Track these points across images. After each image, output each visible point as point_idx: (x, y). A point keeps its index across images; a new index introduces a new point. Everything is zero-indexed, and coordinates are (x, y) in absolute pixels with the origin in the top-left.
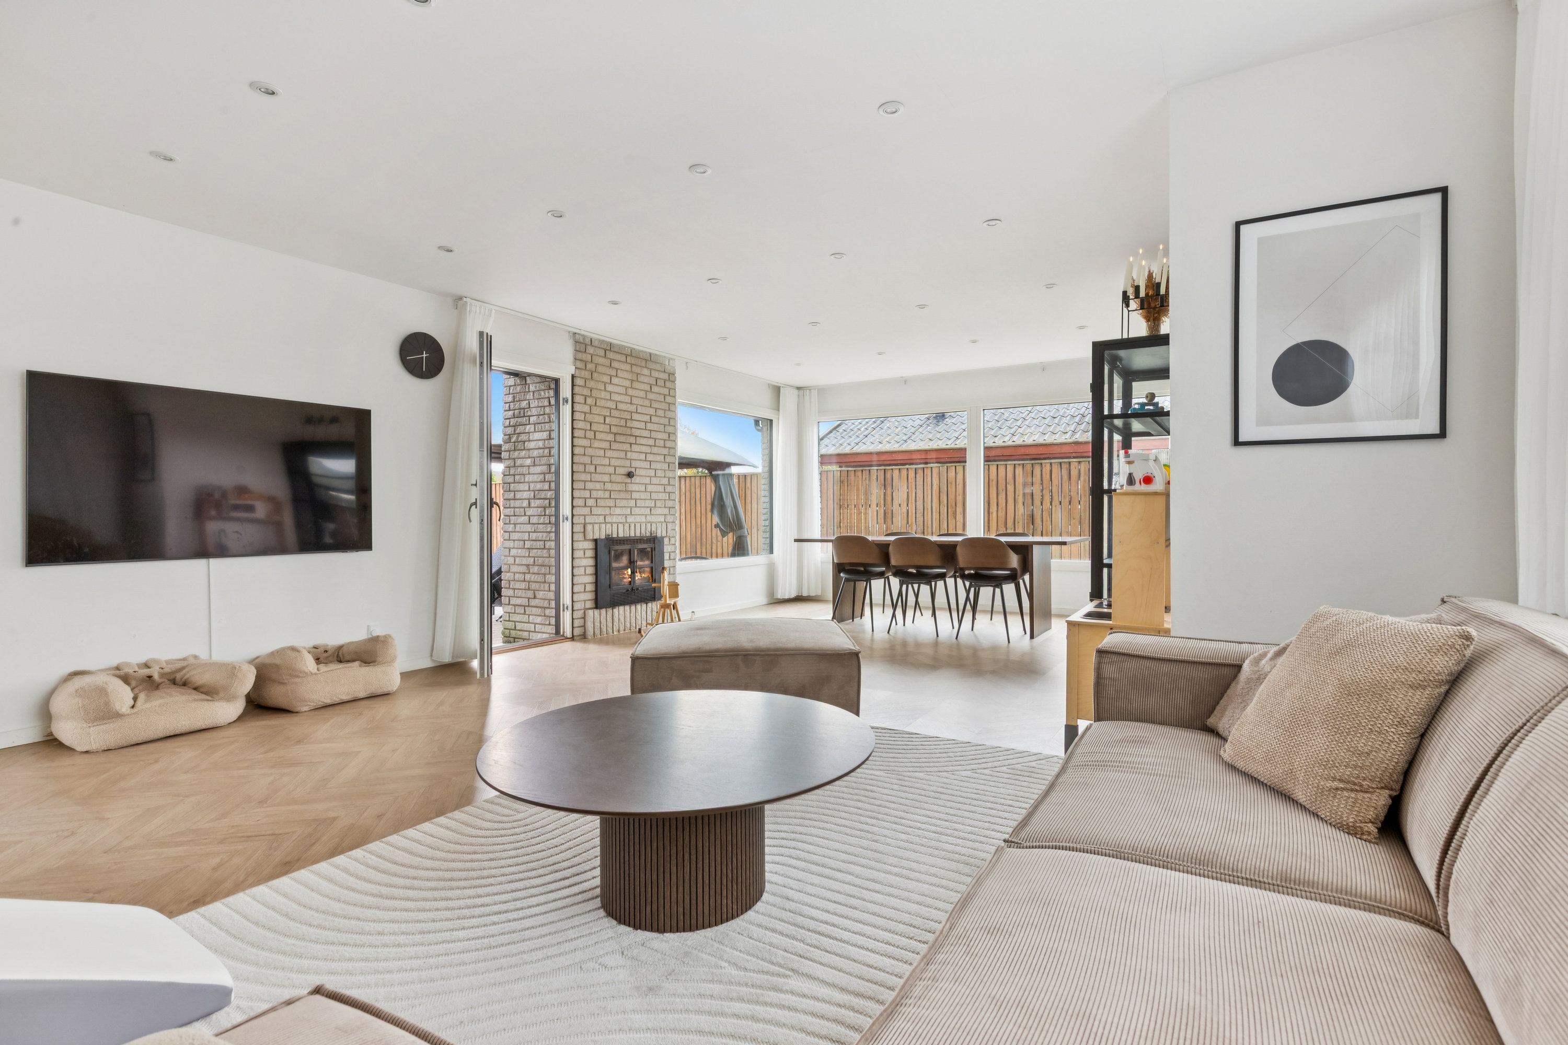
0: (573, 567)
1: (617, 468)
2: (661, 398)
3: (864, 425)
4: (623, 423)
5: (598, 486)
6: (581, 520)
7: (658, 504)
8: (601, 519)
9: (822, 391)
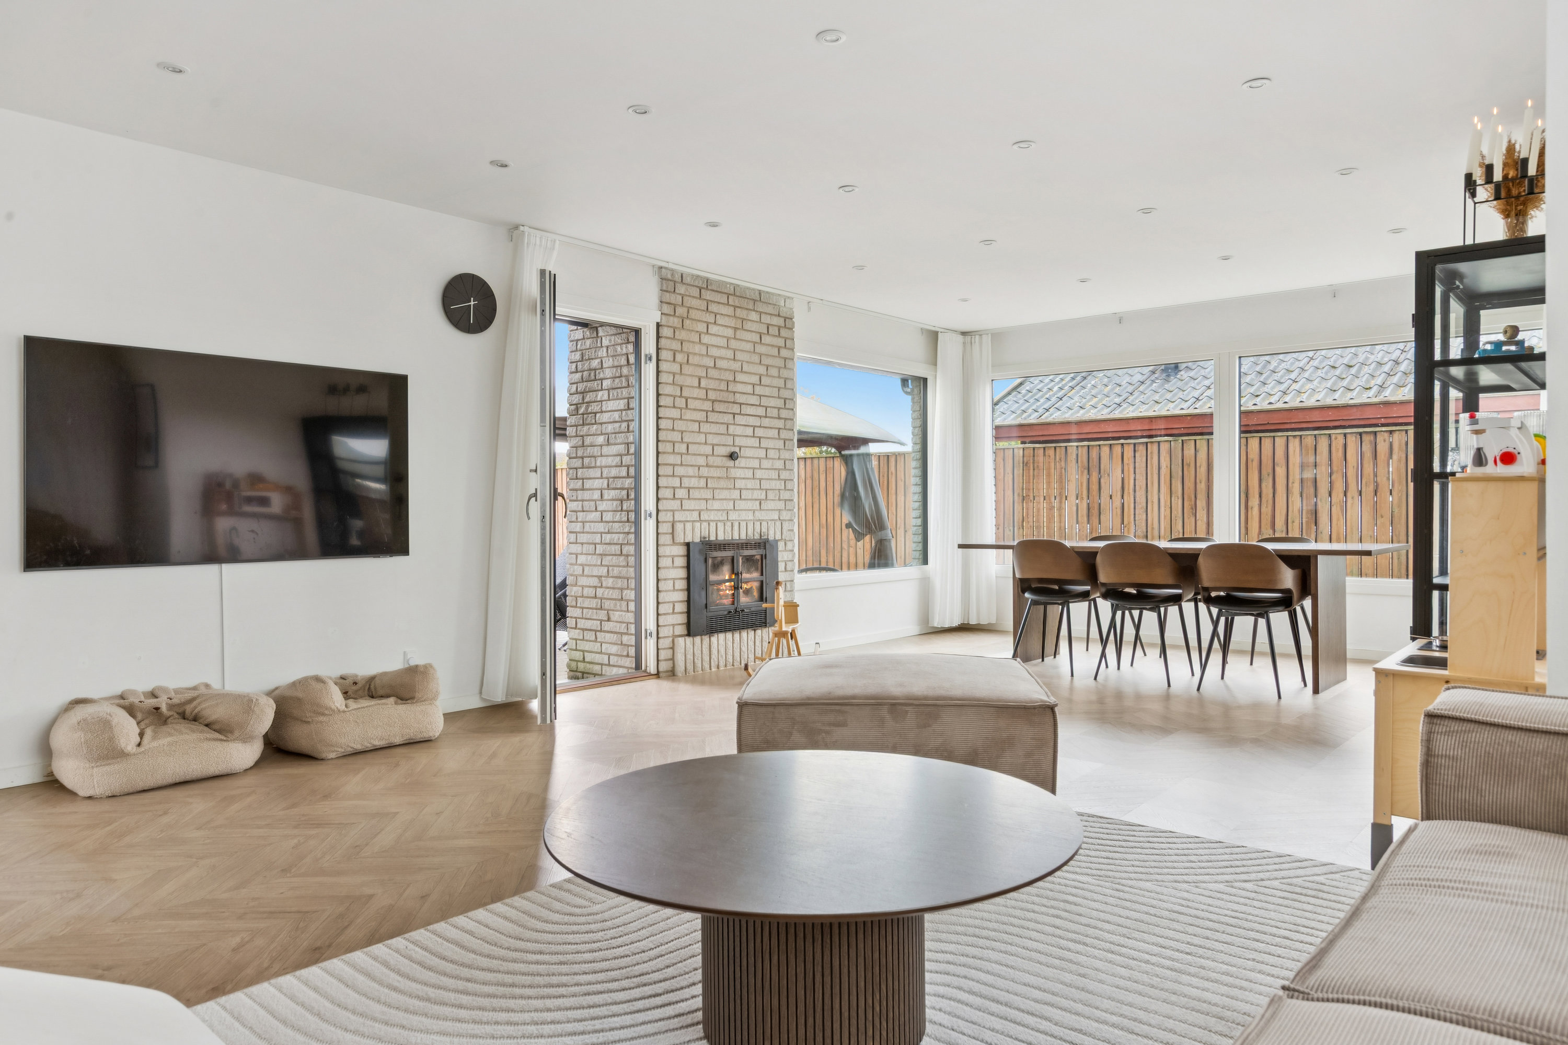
0: (658, 580)
1: (715, 448)
2: (775, 352)
3: (1058, 383)
4: (723, 386)
5: (691, 471)
6: (669, 517)
7: (771, 495)
8: (695, 516)
9: (998, 336)
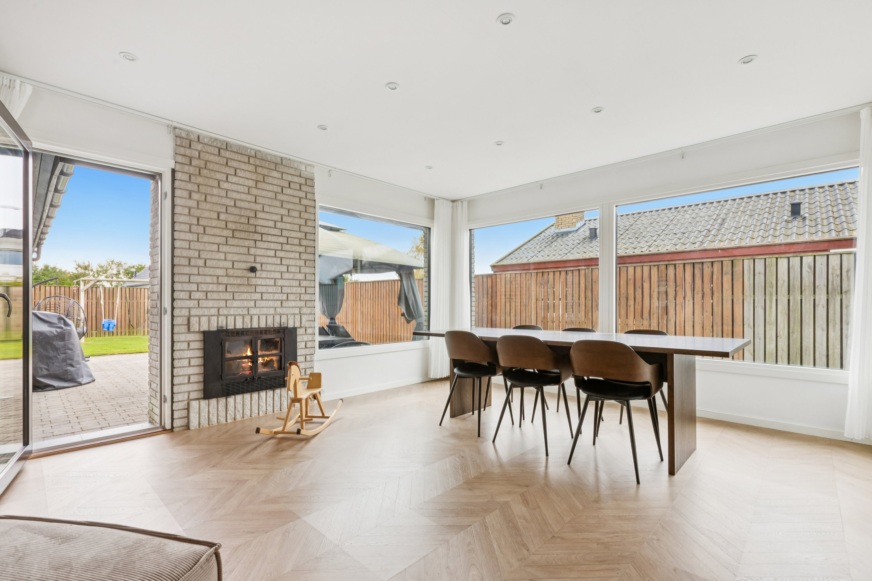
1: (235, 263)
2: (296, 200)
4: (244, 220)
6: (185, 312)
7: (291, 297)
9: (471, 202)
